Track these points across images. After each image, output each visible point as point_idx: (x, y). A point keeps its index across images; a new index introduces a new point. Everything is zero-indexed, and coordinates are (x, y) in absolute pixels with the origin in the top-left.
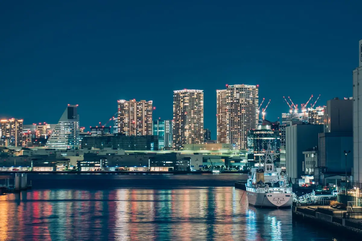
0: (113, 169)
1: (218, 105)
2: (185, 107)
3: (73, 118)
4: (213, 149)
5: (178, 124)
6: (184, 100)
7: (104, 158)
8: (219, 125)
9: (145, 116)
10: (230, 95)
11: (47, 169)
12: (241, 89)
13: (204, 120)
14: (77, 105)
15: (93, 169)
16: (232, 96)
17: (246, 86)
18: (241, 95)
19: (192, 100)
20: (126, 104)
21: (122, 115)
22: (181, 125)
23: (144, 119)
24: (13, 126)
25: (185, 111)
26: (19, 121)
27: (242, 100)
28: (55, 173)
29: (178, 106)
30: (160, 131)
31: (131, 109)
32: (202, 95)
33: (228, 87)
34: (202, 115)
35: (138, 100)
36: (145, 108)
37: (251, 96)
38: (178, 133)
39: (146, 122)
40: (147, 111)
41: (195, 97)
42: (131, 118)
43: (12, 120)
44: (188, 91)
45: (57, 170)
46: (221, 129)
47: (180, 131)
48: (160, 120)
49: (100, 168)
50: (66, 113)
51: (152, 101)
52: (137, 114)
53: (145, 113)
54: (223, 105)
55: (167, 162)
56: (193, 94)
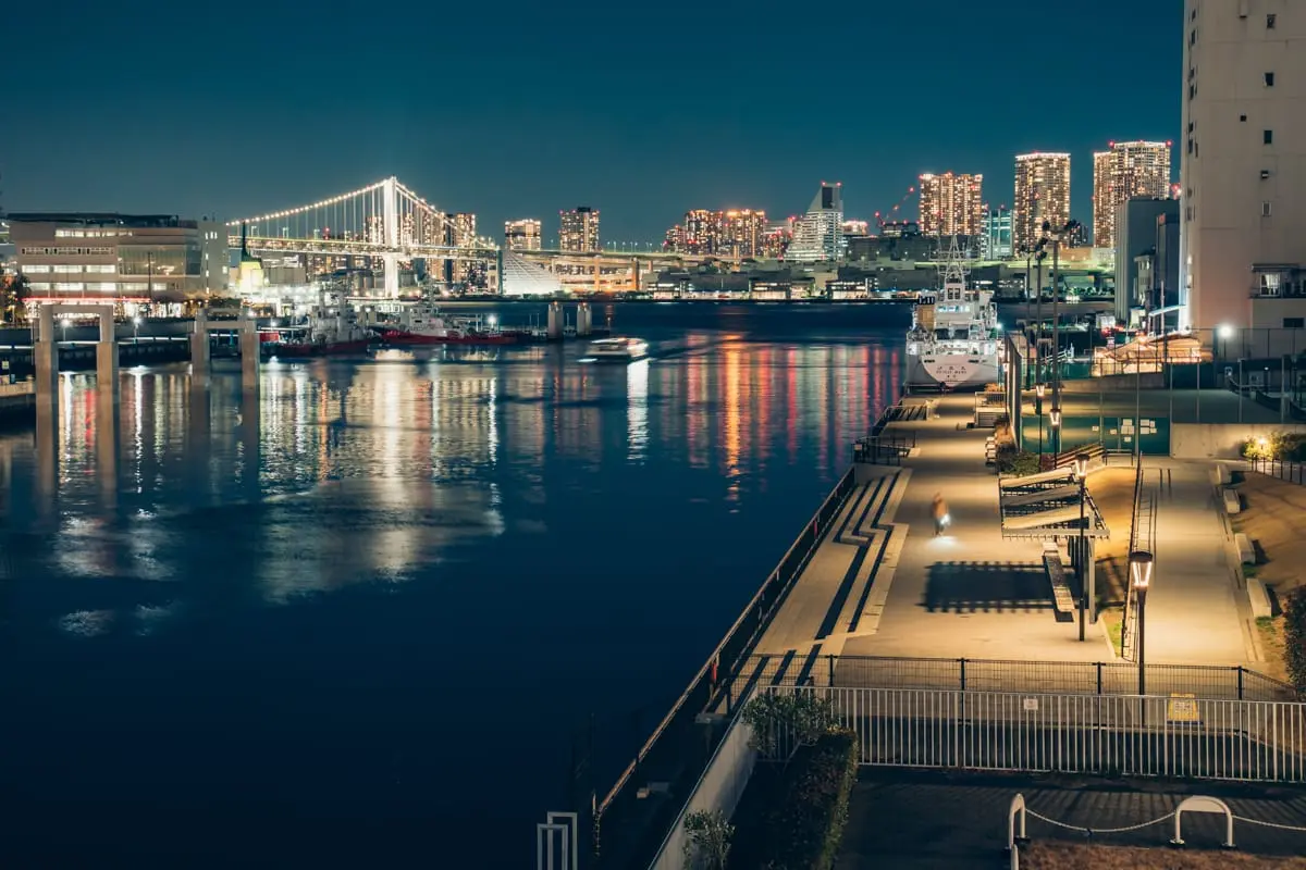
0: (887, 296)
1: (1096, 181)
2: (1036, 185)
3: (830, 207)
4: (1073, 258)
5: (1024, 215)
6: (1034, 172)
7: (872, 275)
8: (1098, 216)
9: (969, 202)
10: (1116, 161)
11: (776, 296)
12: (1138, 150)
13: (1071, 208)
14: (839, 184)
15: (853, 296)
16: (1121, 163)
17: (1147, 144)
18: (1138, 162)
19: (1049, 172)
20: (935, 181)
21: (928, 200)
22: (1029, 217)
23: (967, 208)
24: (747, 222)
25: (1035, 192)
26: (758, 214)
27: (1139, 171)
28: (789, 302)
29: (1023, 183)
30: (1003, 228)
31: (943, 190)
32: (1068, 163)
33: (1113, 147)
34: (1067, 198)
35: (955, 175)
36: (967, 189)
37: (1156, 162)
38: (1024, 230)
39: (970, 212)
40: (973, 193)
41: (1055, 166)
42: (944, 205)
43: (747, 212)
44: (1042, 155)
45: (793, 297)
46: (1101, 223)
47: (1027, 227)
48: (1002, 210)
49: (866, 293)
50: (819, 198)
51: (981, 176)
52: (955, 200)
53: (968, 197)
54: (1105, 179)
55: (982, 282)
56: (1051, 161)
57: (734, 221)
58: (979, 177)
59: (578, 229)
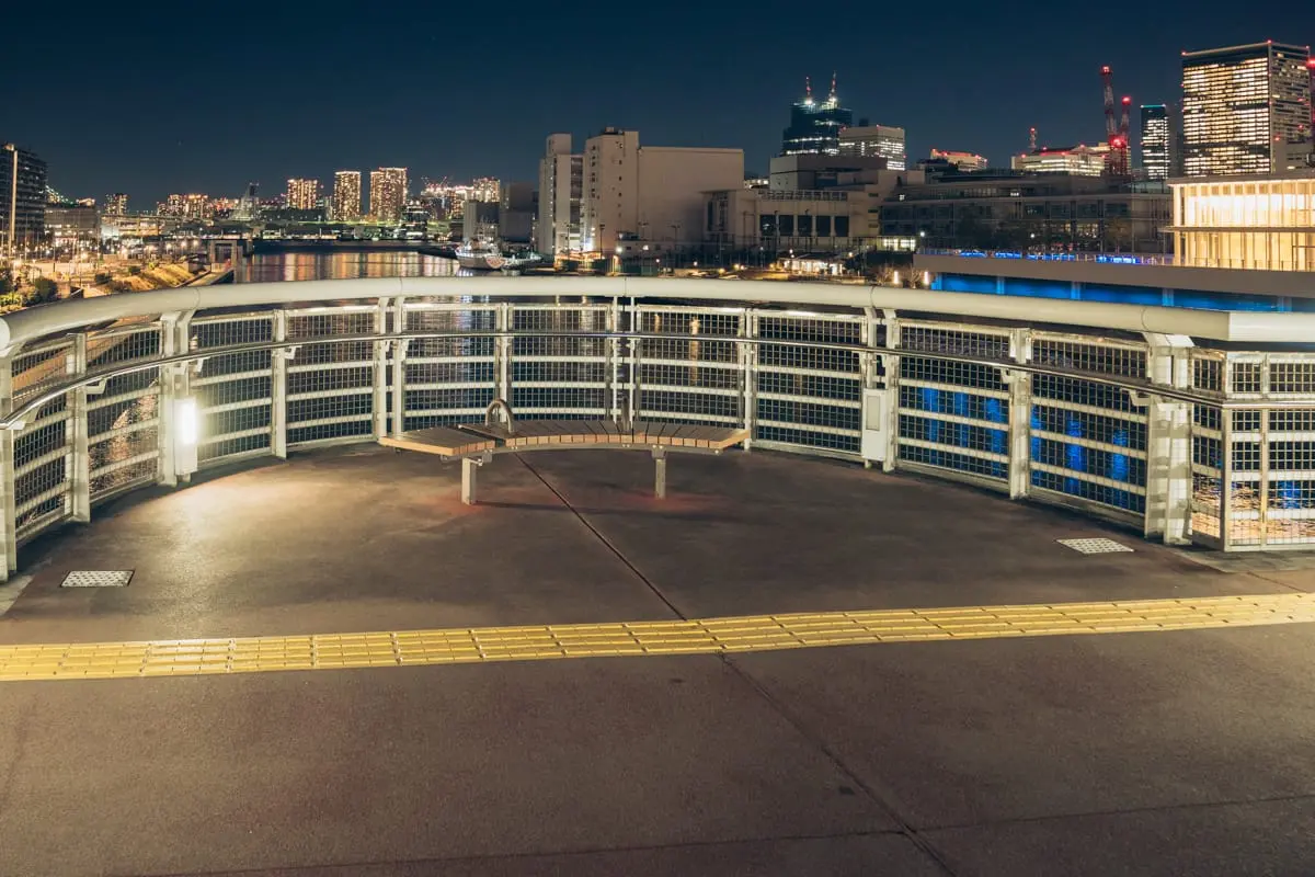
0: (289, 237)
1: (372, 184)
2: (344, 186)
3: (253, 195)
4: (369, 220)
5: (339, 200)
6: (344, 180)
7: (281, 227)
8: (373, 201)
9: (311, 193)
10: (382, 176)
12: (393, 172)
13: (360, 197)
14: (257, 184)
15: (273, 237)
16: (384, 177)
17: (396, 169)
18: (392, 177)
19: (351, 180)
20: (295, 183)
21: (292, 192)
22: (341, 201)
23: (310, 196)
24: (199, 201)
25: (344, 189)
26: (204, 197)
27: (393, 181)
29: (339, 185)
31: (299, 187)
32: (359, 176)
33: (381, 170)
34: (359, 192)
35: (305, 181)
36: (311, 186)
37: (400, 178)
39: (311, 198)
40: (313, 189)
41: (354, 178)
42: (299, 195)
43: (199, 196)
44: (348, 172)
46: (374, 204)
47: (340, 206)
48: (323, 197)
49: (279, 236)
50: (248, 191)
52: (304, 192)
53: (310, 191)
54: (377, 184)
55: (335, 231)
56: (351, 175)
57: (193, 201)
58: (315, 182)
59: (116, 204)
